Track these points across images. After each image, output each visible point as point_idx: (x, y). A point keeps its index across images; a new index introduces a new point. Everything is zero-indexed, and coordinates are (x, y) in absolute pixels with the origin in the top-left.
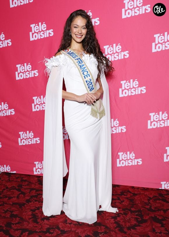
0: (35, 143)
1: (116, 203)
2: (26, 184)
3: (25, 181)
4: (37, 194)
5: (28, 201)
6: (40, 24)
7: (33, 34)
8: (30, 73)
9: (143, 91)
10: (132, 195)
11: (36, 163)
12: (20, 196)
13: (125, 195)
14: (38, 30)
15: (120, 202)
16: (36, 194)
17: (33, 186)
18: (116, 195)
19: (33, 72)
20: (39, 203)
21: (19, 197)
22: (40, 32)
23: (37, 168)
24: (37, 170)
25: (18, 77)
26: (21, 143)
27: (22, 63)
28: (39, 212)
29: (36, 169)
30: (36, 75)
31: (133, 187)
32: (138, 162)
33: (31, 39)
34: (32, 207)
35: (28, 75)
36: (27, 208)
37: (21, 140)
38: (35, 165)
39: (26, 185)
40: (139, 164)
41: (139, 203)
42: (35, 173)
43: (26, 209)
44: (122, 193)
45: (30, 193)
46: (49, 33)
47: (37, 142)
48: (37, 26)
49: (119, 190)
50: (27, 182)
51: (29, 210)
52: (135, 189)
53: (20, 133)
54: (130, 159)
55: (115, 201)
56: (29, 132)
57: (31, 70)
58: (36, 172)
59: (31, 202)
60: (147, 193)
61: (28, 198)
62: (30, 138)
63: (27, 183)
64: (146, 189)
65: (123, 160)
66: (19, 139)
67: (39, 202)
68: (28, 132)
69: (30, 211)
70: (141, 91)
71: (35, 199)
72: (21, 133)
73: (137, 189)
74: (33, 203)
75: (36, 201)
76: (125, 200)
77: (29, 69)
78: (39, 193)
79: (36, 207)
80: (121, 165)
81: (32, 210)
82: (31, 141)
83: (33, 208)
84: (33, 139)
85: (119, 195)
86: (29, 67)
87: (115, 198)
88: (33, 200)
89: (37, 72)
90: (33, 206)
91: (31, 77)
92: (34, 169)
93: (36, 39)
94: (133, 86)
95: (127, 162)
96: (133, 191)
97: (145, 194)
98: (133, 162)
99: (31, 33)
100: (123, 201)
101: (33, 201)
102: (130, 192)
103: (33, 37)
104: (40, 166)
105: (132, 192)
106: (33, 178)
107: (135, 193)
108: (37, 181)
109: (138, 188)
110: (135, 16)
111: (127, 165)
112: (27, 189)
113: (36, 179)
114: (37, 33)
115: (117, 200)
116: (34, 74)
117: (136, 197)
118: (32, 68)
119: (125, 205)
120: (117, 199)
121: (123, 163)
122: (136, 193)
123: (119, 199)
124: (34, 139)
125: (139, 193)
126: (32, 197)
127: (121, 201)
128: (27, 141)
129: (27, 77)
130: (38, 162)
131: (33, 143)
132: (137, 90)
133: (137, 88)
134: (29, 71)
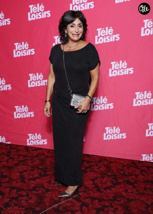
0: (29, 116)
6: (38, 5)
7: (31, 14)
8: (27, 52)
9: (131, 72)
14: (36, 11)
15: (98, 168)
18: (94, 162)
19: (30, 50)
22: (38, 13)
23: (30, 139)
24: (31, 142)
25: (16, 54)
26: (16, 116)
27: (20, 42)
28: (26, 174)
30: (32, 54)
32: (122, 136)
33: (30, 19)
35: (25, 53)
37: (17, 113)
38: (28, 137)
40: (123, 138)
41: (115, 169)
42: (28, 144)
46: (47, 14)
47: (31, 116)
48: (36, 7)
49: (97, 158)
51: (18, 172)
53: (16, 107)
54: (116, 133)
56: (24, 107)
57: (28, 49)
60: (121, 161)
62: (25, 112)
65: (109, 134)
66: (15, 113)
70: (129, 71)
71: (23, 163)
74: (21, 166)
76: (102, 166)
77: (27, 47)
79: (23, 170)
80: (108, 138)
82: (26, 114)
84: (27, 113)
86: (26, 45)
89: (33, 50)
91: (28, 55)
92: (28, 140)
93: (34, 19)
94: (122, 67)
99: (29, 14)
103: (31, 18)
104: (33, 138)
105: (109, 160)
114: (35, 13)
116: (31, 52)
117: (112, 164)
118: (29, 46)
119: (103, 170)
120: (96, 165)
124: (29, 113)
125: (114, 161)
128: (22, 115)
129: (24, 55)
130: (31, 134)
131: (27, 117)
132: (125, 71)
134: (26, 50)
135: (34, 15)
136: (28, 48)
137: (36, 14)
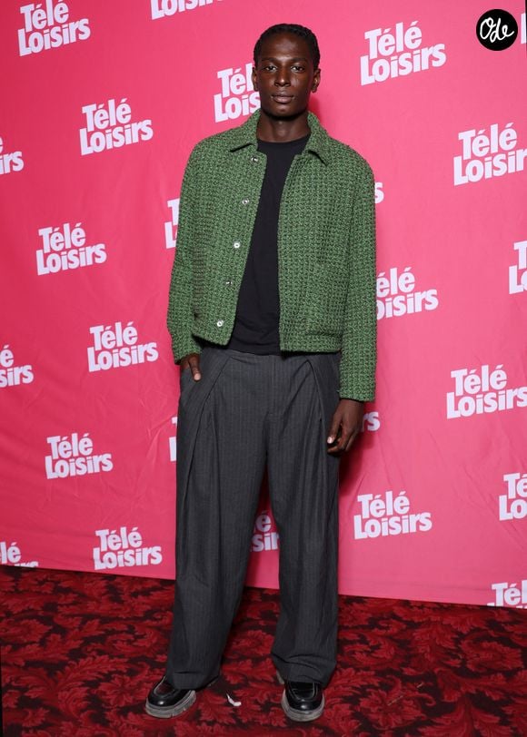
0: (97, 470)
1: (354, 653)
2: (70, 601)
3: (67, 591)
4: (106, 630)
5: (77, 654)
6: (111, 103)
7: (89, 135)
8: (82, 255)
9: (430, 303)
10: (404, 627)
11: (102, 533)
12: (51, 638)
13: (382, 628)
14: (106, 124)
15: (369, 649)
16: (103, 632)
17: (91, 606)
18: (353, 628)
19: (90, 250)
20: (112, 661)
21: (48, 643)
22: (113, 128)
23: (104, 548)
24: (106, 557)
25: (45, 266)
26: (54, 471)
27: (57, 224)
28: (111, 688)
29: (102, 554)
30: (98, 261)
31: (406, 603)
32: (418, 523)
33: (85, 151)
34: (88, 673)
35: (75, 259)
36: (73, 675)
37: (54, 462)
38: (97, 542)
39: (71, 604)
40: (422, 528)
41: (428, 650)
42: (99, 566)
43: (71, 681)
44: (373, 623)
45: (80, 629)
46: (141, 132)
47: (104, 469)
48: (104, 112)
49: (362, 611)
50: (71, 595)
51: (80, 683)
52: (412, 607)
53: (50, 440)
54: (395, 514)
55: (350, 646)
56: (80, 438)
57: (85, 246)
58: (102, 561)
59: (84, 657)
60: (450, 620)
61: (75, 645)
62: (81, 455)
63: (71, 598)
64: (445, 606)
65: (371, 517)
66: (48, 460)
67: (111, 657)
68: (75, 436)
69: (83, 686)
70: (424, 302)
71: (99, 646)
72: (53, 440)
73: (419, 607)
74: (91, 659)
75: (100, 655)
76: (382, 643)
77: (79, 240)
78: (110, 629)
79: (100, 673)
80: (369, 534)
81: (87, 683)
82: (86, 464)
83: (92, 677)
84: (90, 458)
85: (363, 627)
86: (78, 234)
87: (352, 639)
88: (93, 650)
89: (102, 249)
90: (90, 671)
91: (83, 264)
92: (96, 553)
93: (100, 149)
94: (399, 290)
95: (385, 525)
96: (406, 616)
97: (444, 623)
98: (405, 522)
99: (83, 132)
100: (377, 647)
101: (89, 652)
102: (399, 619)
103: (89, 145)
104: (115, 544)
105: (405, 619)
106: (92, 582)
107: (413, 621)
108: (105, 590)
109: (422, 605)
110: (400, 77)
111: (385, 533)
112: (73, 616)
113: (103, 583)
114: (103, 131)
115: (358, 644)
116: (94, 255)
117: (417, 634)
118: (87, 238)
119: (384, 658)
120: (359, 641)
121: (373, 529)
122: (416, 621)
123: (363, 641)
124: (95, 457)
125: (424, 619)
126: (87, 641)
127: (371, 647)
128: (73, 465)
129: (73, 266)
130: (106, 532)
131: (91, 471)
132: (410, 301)
133: (412, 295)
134: (78, 248)
135: (98, 135)
136: (83, 241)
137: (107, 131)
